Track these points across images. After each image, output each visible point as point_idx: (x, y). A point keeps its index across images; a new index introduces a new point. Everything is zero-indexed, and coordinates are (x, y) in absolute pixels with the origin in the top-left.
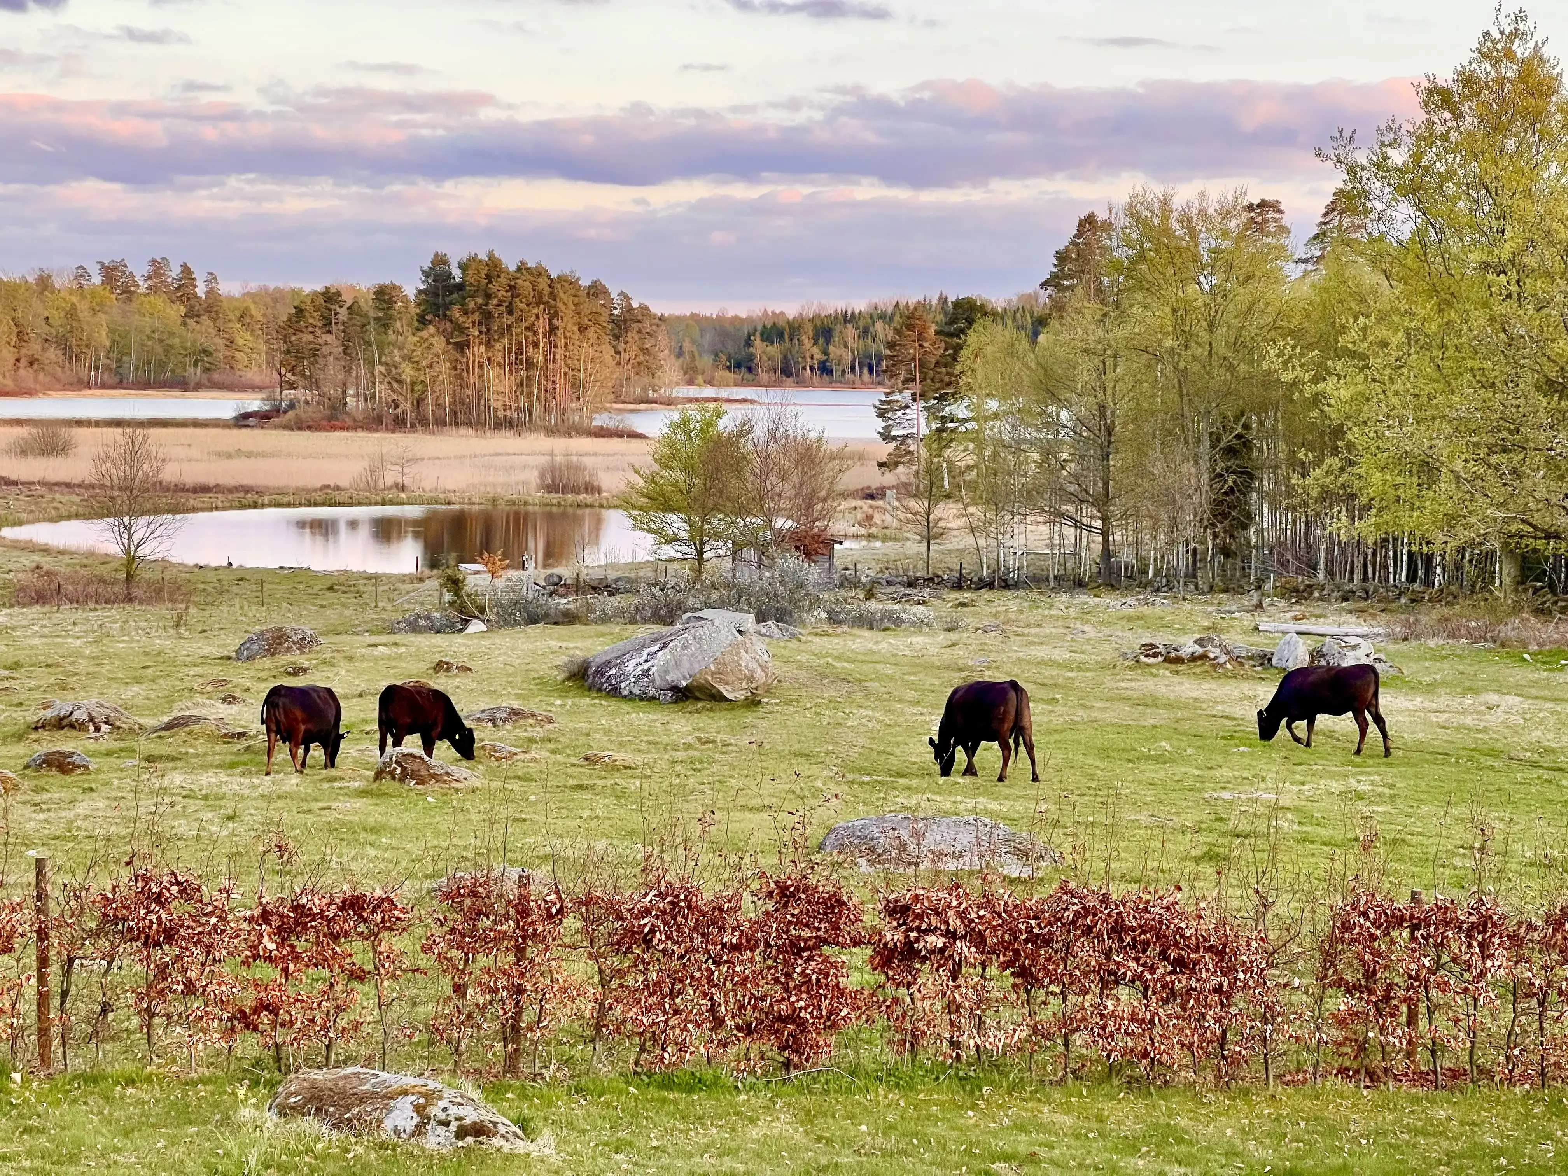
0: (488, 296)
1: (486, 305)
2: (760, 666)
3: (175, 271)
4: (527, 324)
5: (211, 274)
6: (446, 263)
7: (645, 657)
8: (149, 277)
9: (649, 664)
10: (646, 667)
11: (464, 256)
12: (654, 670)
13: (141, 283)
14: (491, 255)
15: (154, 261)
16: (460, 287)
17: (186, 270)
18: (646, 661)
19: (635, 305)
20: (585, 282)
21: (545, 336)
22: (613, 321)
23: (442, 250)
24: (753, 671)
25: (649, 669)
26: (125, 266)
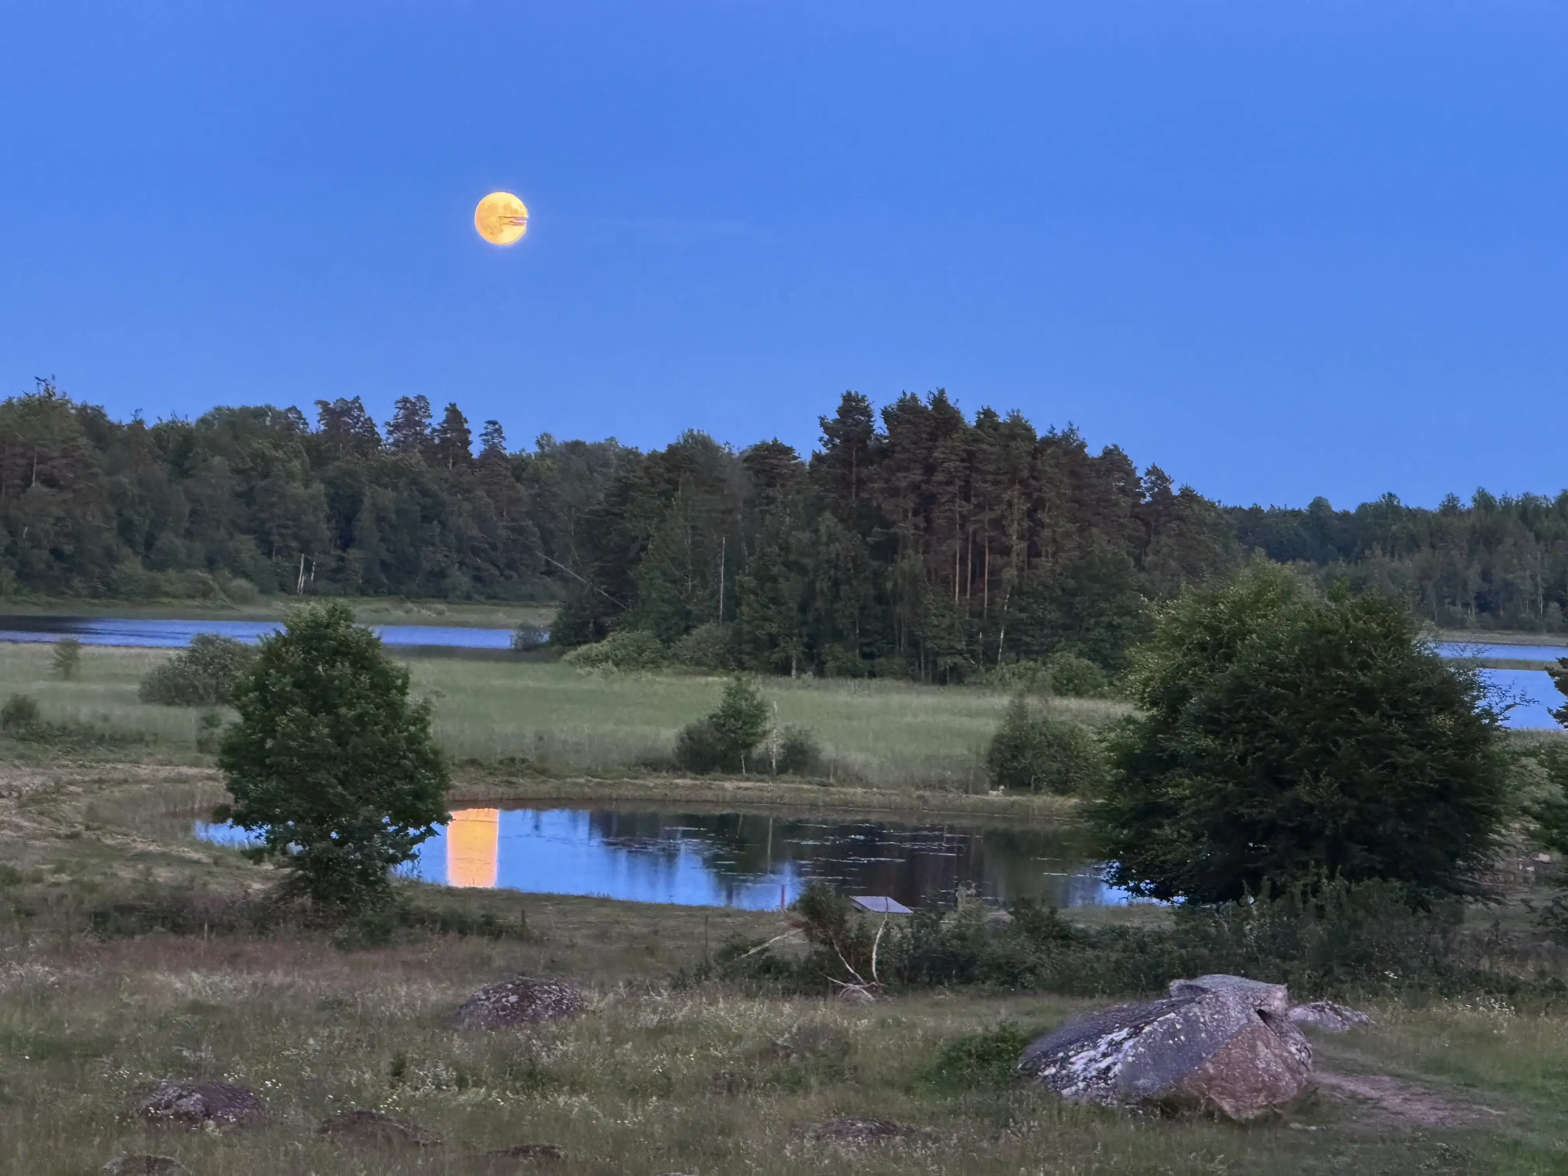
0: (930, 469)
1: (927, 482)
2: (1289, 1068)
3: (437, 418)
4: (993, 515)
5: (494, 423)
6: (867, 413)
7: (1103, 1048)
8: (397, 427)
9: (1109, 1060)
10: (1103, 1065)
11: (891, 400)
12: (1117, 1069)
13: (383, 436)
14: (939, 401)
15: (405, 400)
16: (884, 452)
17: (454, 416)
18: (1105, 1055)
19: (1175, 490)
20: (1094, 451)
21: (1021, 537)
22: (1136, 516)
23: (855, 389)
24: (1276, 1077)
25: (1108, 1068)
26: (361, 408)
